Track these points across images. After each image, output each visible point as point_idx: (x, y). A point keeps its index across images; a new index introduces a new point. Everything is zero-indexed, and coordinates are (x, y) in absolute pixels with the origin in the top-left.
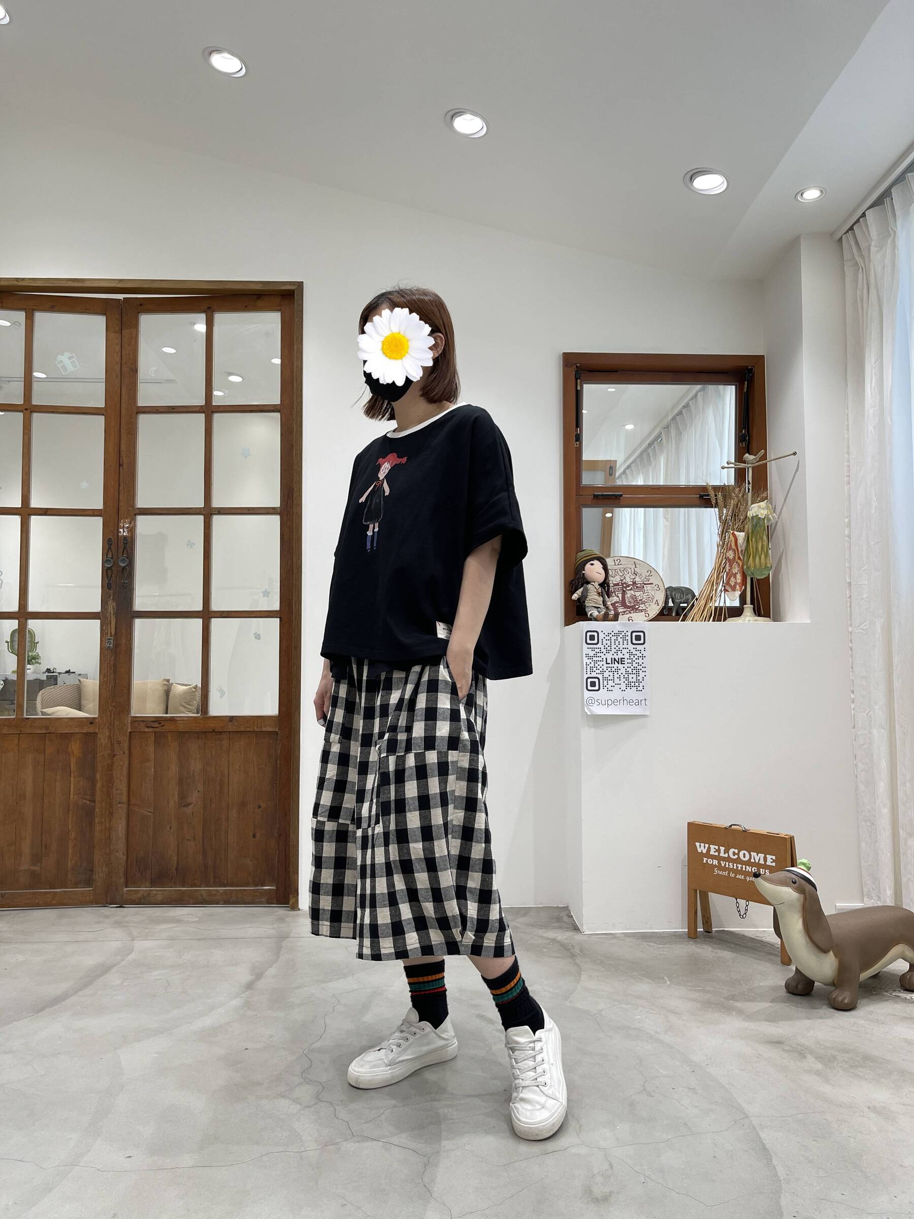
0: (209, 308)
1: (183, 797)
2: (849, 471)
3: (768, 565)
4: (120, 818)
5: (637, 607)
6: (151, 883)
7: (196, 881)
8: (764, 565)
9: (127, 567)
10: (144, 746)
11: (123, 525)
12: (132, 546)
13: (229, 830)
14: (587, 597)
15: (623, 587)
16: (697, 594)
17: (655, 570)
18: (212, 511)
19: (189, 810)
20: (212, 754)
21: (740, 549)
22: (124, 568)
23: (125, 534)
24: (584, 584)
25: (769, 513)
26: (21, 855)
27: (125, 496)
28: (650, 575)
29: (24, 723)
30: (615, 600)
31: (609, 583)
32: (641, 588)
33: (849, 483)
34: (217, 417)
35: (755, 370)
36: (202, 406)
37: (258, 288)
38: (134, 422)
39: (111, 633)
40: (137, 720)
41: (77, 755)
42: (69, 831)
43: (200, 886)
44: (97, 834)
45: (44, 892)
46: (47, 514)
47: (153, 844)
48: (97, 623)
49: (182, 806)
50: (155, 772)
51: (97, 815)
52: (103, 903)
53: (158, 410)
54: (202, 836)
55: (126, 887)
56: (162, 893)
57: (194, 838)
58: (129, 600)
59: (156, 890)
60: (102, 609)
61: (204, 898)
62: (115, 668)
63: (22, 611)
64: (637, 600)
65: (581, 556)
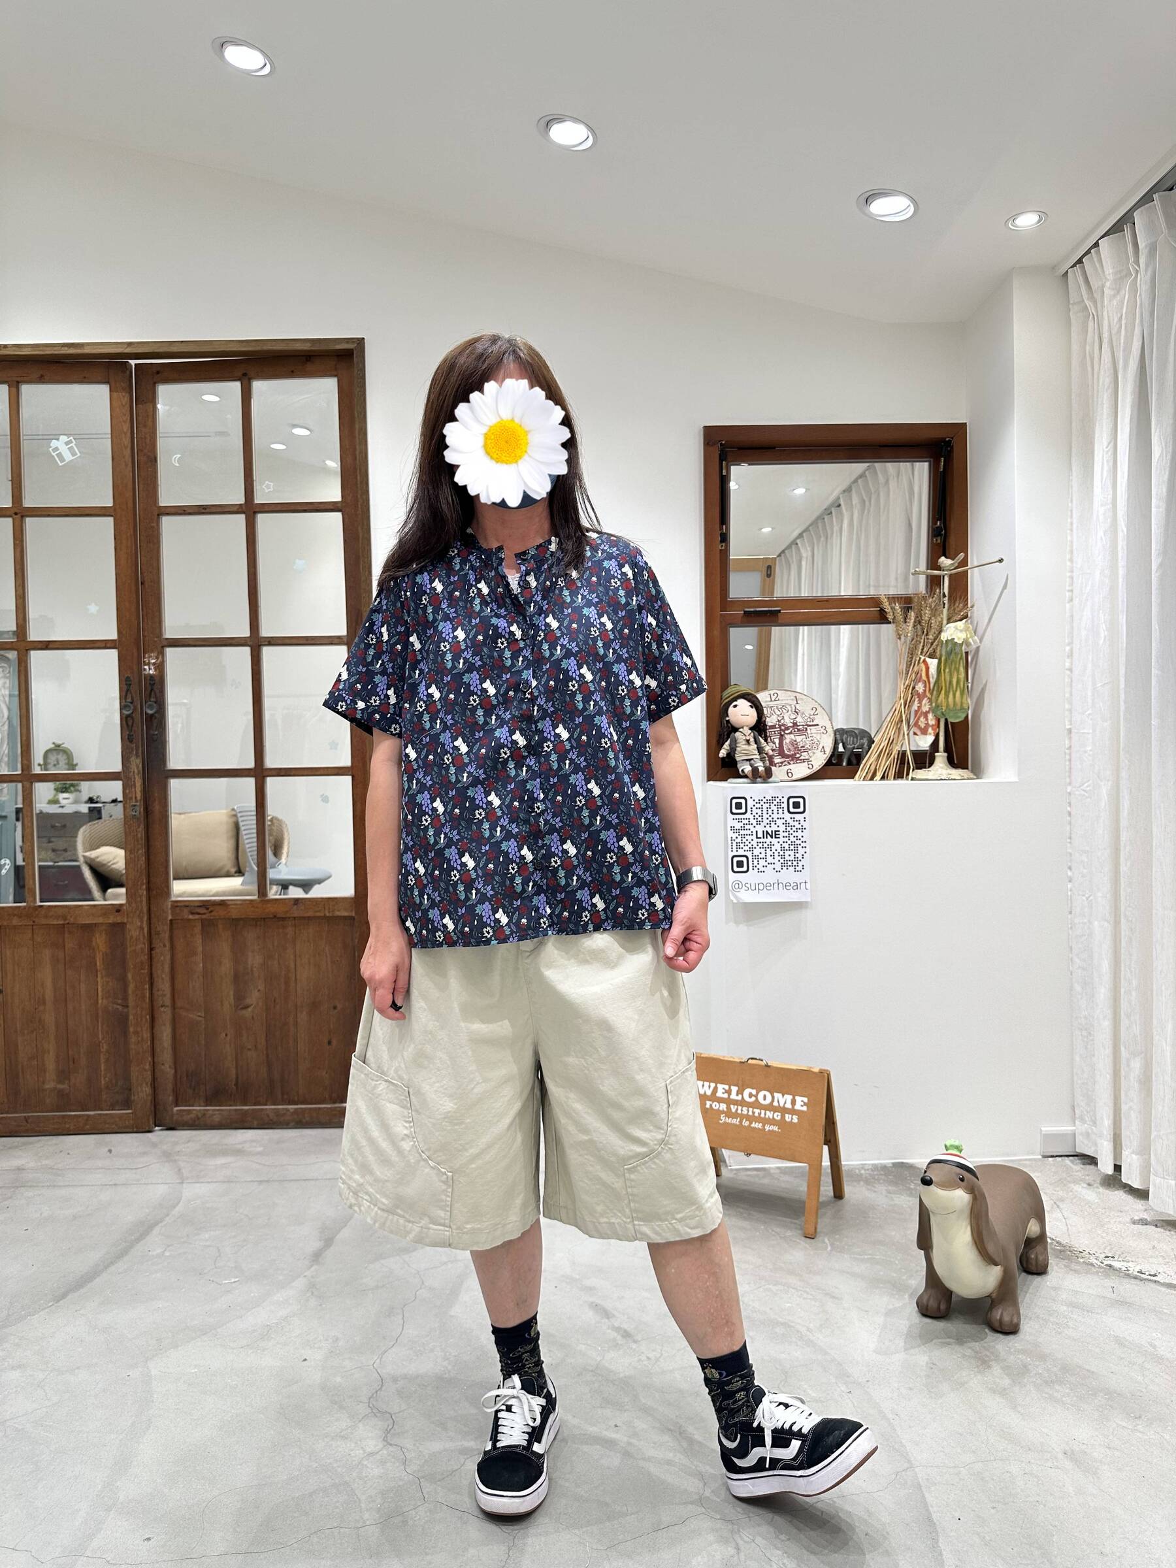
0: (245, 375)
1: (240, 997)
2: (1072, 584)
3: (965, 706)
4: (165, 1025)
5: (798, 756)
6: (207, 1100)
7: (261, 1098)
8: (959, 704)
9: (156, 715)
10: (189, 936)
11: (149, 660)
12: (162, 687)
13: (298, 1037)
14: (737, 750)
15: (781, 730)
17: (822, 707)
18: (261, 642)
19: (247, 1013)
20: (273, 946)
21: (931, 681)
22: (152, 715)
23: (151, 672)
25: (969, 636)
26: (45, 1071)
27: (150, 623)
28: (816, 713)
29: (38, 912)
31: (763, 725)
32: (804, 731)
33: (1071, 600)
34: (261, 518)
35: (955, 443)
36: (241, 505)
37: (305, 348)
38: (153, 527)
39: (136, 798)
40: (179, 904)
41: (104, 950)
42: (100, 1042)
43: (266, 1105)
44: (132, 1046)
45: (75, 1115)
46: (51, 646)
47: (205, 1055)
48: (118, 785)
49: (241, 1009)
50: (203, 969)
51: (131, 1023)
52: (145, 1128)
53: (185, 510)
54: (265, 1045)
55: (176, 1105)
56: (220, 1114)
57: (256, 1046)
58: (161, 755)
59: (213, 1110)
60: (122, 768)
61: (271, 1118)
62: (143, 841)
63: (26, 772)
64: (799, 748)
65: (727, 694)
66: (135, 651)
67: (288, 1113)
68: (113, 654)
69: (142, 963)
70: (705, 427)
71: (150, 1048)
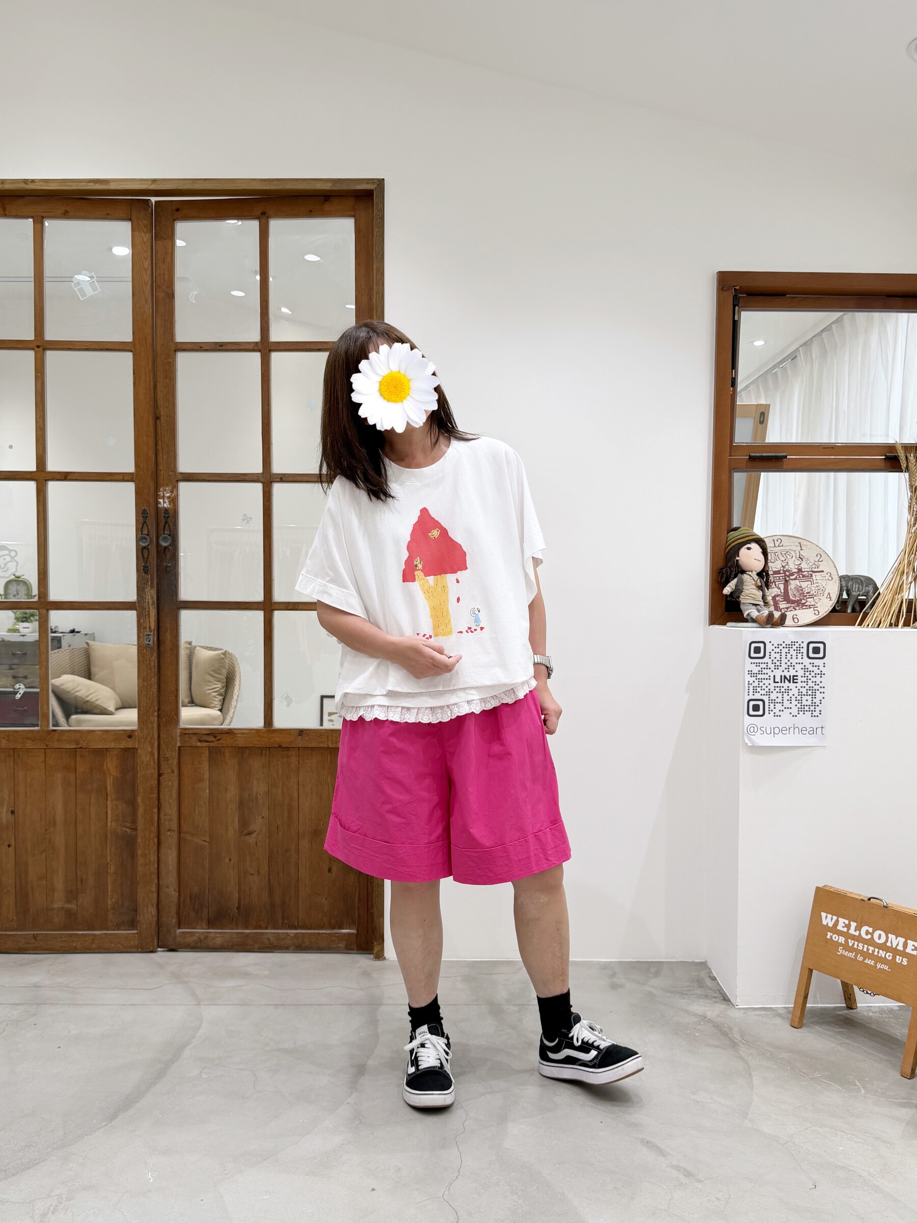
0: (264, 213)
1: (244, 824)
4: (171, 848)
5: (803, 601)
6: (208, 923)
7: (262, 922)
9: (171, 548)
10: (196, 763)
11: (164, 494)
12: (175, 521)
13: (300, 862)
14: (742, 591)
15: (784, 576)
16: (879, 585)
17: (826, 553)
18: (273, 479)
19: (251, 839)
20: (278, 774)
22: (166, 548)
24: (737, 573)
26: (53, 890)
27: (165, 457)
28: (820, 560)
29: (51, 736)
30: (776, 593)
31: (768, 571)
32: (808, 577)
34: (275, 356)
36: (257, 343)
37: (326, 188)
38: (169, 362)
39: (150, 627)
40: (187, 732)
41: (115, 774)
42: (108, 864)
43: (266, 928)
44: (140, 868)
45: (82, 934)
46: (68, 478)
47: (209, 879)
48: (132, 614)
49: (246, 835)
50: (211, 794)
51: (139, 845)
52: (150, 949)
53: (201, 347)
54: (267, 871)
55: (179, 928)
56: (221, 937)
57: (258, 871)
58: (173, 587)
59: (215, 932)
60: (138, 599)
61: (271, 942)
62: (156, 670)
63: (43, 600)
64: (804, 593)
65: (733, 538)
66: (152, 485)
67: (288, 937)
68: (130, 487)
69: (151, 788)
70: (720, 272)
71: (156, 871)
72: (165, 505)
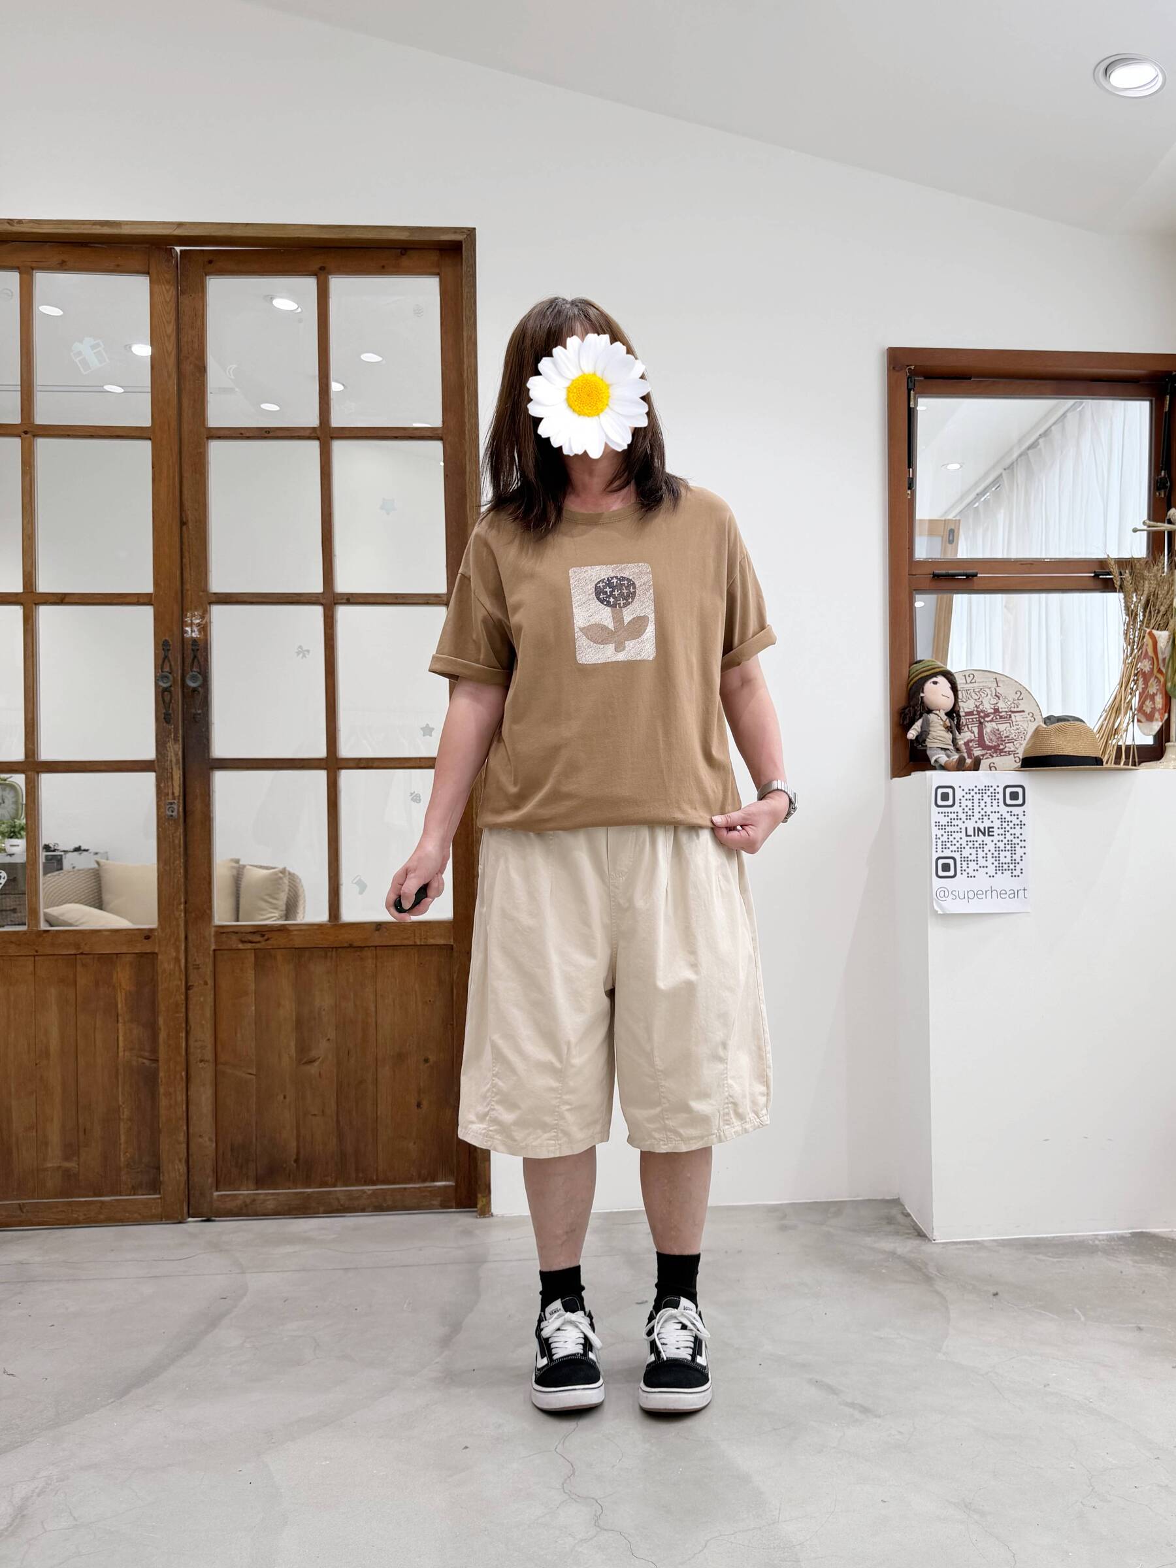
0: (322, 269)
1: (303, 1049)
4: (204, 1085)
5: (1001, 747)
6: (257, 1183)
7: (329, 1178)
9: (200, 689)
10: (238, 970)
11: (191, 620)
12: (207, 655)
13: (378, 1097)
14: (929, 734)
15: (980, 716)
17: (1026, 690)
18: (337, 600)
19: (313, 1069)
20: (348, 981)
21: (1160, 656)
22: (194, 690)
23: (194, 635)
24: (923, 713)
26: (46, 1144)
27: (193, 573)
28: (1021, 698)
29: (41, 939)
31: (958, 710)
32: (1007, 718)
34: (338, 446)
36: (314, 428)
38: (201, 453)
39: (173, 793)
40: (225, 930)
41: (127, 988)
42: (121, 1106)
43: (334, 1186)
44: (163, 1112)
45: (86, 1201)
46: (65, 602)
47: (256, 1123)
48: (150, 778)
49: (303, 1064)
50: (256, 1013)
51: (161, 1081)
52: (177, 1218)
53: (241, 434)
54: (336, 1109)
55: (217, 1190)
56: (274, 1199)
57: (323, 1111)
58: (205, 741)
59: (266, 1193)
60: (157, 756)
61: (342, 1203)
62: (182, 849)
63: (31, 759)
64: (1002, 738)
65: (917, 671)
66: (176, 609)
67: (364, 1195)
68: (148, 612)
69: (177, 1005)
71: (185, 1114)
72: (193, 634)
